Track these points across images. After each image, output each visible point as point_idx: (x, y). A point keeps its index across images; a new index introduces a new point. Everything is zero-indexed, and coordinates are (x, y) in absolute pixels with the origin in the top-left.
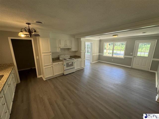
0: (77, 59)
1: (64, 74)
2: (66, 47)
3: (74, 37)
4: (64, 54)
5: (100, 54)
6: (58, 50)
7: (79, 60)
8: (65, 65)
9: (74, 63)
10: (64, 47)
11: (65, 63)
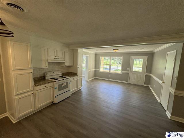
0: (73, 78)
1: (53, 103)
2: (58, 60)
3: (69, 48)
4: (53, 71)
5: (96, 69)
6: (44, 65)
7: (76, 78)
8: (56, 88)
9: (70, 83)
10: (55, 60)
11: (56, 85)
